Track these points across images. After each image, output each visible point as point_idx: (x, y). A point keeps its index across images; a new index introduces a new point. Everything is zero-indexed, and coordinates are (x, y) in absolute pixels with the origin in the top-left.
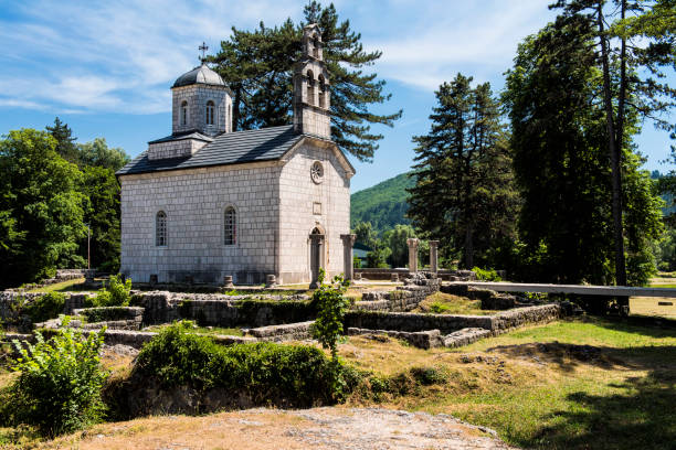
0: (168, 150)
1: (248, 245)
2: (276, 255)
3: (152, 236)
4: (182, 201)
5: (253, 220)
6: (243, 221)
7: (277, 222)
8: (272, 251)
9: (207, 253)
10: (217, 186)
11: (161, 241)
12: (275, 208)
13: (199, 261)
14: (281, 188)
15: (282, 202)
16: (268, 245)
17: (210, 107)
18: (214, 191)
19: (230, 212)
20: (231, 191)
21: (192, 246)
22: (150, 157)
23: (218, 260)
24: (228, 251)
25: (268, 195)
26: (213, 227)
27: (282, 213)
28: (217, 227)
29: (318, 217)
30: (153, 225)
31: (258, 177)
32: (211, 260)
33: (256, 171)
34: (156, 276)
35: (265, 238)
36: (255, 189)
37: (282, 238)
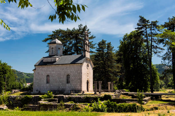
0: (49, 60)
1: (73, 84)
2: (81, 86)
3: (45, 81)
4: (54, 73)
5: (75, 78)
6: (72, 78)
7: (81, 78)
8: (80, 85)
9: (61, 85)
10: (64, 69)
11: (48, 82)
12: (81, 75)
13: (59, 87)
14: (82, 70)
16: (79, 84)
18: (64, 70)
19: (68, 75)
20: (68, 70)
21: (57, 84)
22: (44, 61)
23: (65, 87)
24: (68, 85)
25: (79, 72)
26: (63, 79)
28: (65, 79)
30: (45, 78)
31: (76, 67)
32: (63, 87)
33: (76, 66)
35: (78, 82)
36: (75, 70)
37: (82, 82)
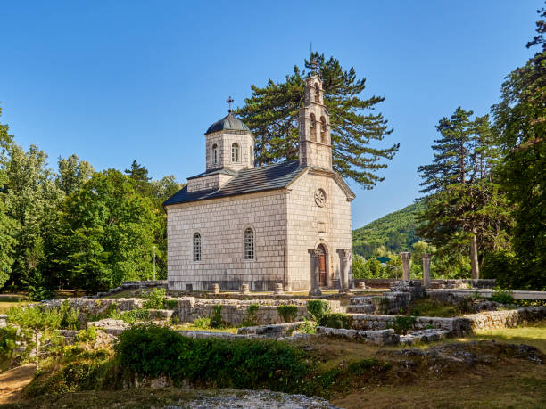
0: (201, 185)
1: (263, 259)
2: (285, 267)
3: (191, 253)
4: (212, 224)
5: (266, 239)
6: (259, 239)
7: (285, 240)
8: (282, 263)
9: (231, 266)
10: (239, 211)
11: (197, 257)
12: (284, 228)
13: (226, 273)
14: (288, 211)
15: (289, 223)
16: (279, 258)
17: (235, 148)
18: (236, 216)
19: (249, 231)
20: (249, 215)
21: (221, 261)
22: (189, 190)
23: (240, 272)
24: (248, 264)
25: (278, 217)
26: (236, 245)
27: (289, 232)
28: (239, 245)
29: (321, 235)
30: (191, 244)
31: (270, 203)
32: (235, 272)
33: (269, 198)
34: (191, 285)
35: (276, 253)
36: (268, 213)
37: (290, 253)
